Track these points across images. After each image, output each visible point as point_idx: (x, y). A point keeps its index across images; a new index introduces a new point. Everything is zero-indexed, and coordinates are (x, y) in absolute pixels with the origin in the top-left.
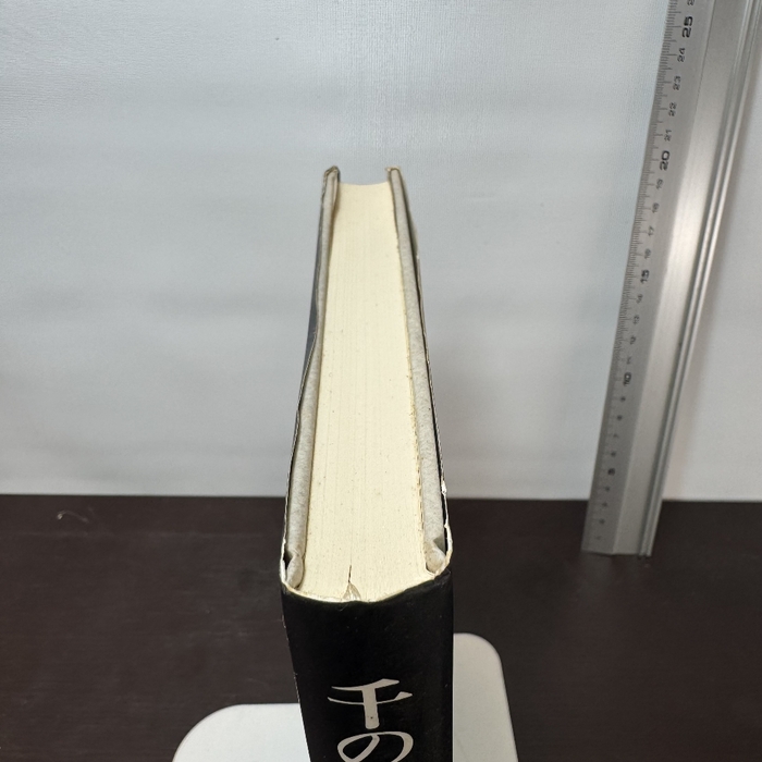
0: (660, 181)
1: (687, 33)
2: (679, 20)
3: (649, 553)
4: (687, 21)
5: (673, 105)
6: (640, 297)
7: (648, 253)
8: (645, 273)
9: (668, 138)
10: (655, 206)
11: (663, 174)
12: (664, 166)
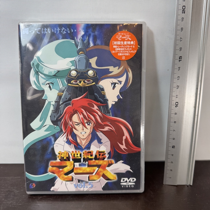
3: (191, 184)
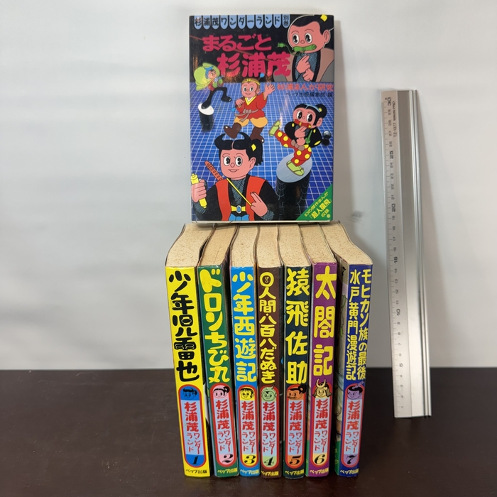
0: (394, 217)
1: (392, 157)
2: (388, 153)
4: (391, 152)
5: (392, 185)
6: (396, 270)
7: (395, 249)
8: (396, 258)
9: (393, 198)
10: (394, 227)
11: (394, 213)
12: (394, 210)
